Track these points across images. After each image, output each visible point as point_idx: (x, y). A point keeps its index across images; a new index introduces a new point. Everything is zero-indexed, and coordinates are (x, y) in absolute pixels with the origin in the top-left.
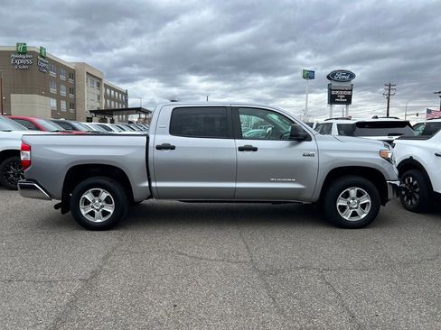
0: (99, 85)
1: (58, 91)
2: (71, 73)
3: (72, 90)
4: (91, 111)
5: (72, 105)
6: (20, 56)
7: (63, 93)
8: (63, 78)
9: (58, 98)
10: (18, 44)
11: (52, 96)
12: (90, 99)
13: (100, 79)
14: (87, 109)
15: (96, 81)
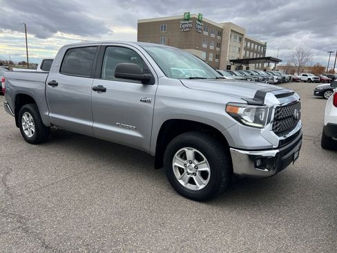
0: (240, 39)
1: (208, 46)
2: (220, 32)
3: (219, 45)
4: (231, 61)
5: (218, 56)
6: (186, 22)
7: (212, 47)
8: (213, 36)
9: (207, 51)
10: (185, 14)
11: (203, 50)
12: (232, 51)
13: (242, 35)
14: (228, 59)
15: (238, 36)
